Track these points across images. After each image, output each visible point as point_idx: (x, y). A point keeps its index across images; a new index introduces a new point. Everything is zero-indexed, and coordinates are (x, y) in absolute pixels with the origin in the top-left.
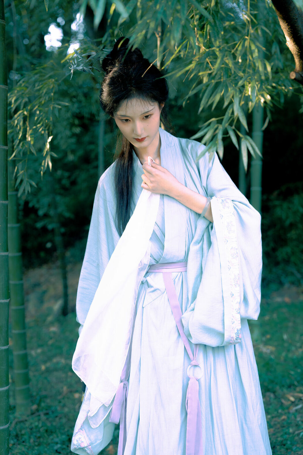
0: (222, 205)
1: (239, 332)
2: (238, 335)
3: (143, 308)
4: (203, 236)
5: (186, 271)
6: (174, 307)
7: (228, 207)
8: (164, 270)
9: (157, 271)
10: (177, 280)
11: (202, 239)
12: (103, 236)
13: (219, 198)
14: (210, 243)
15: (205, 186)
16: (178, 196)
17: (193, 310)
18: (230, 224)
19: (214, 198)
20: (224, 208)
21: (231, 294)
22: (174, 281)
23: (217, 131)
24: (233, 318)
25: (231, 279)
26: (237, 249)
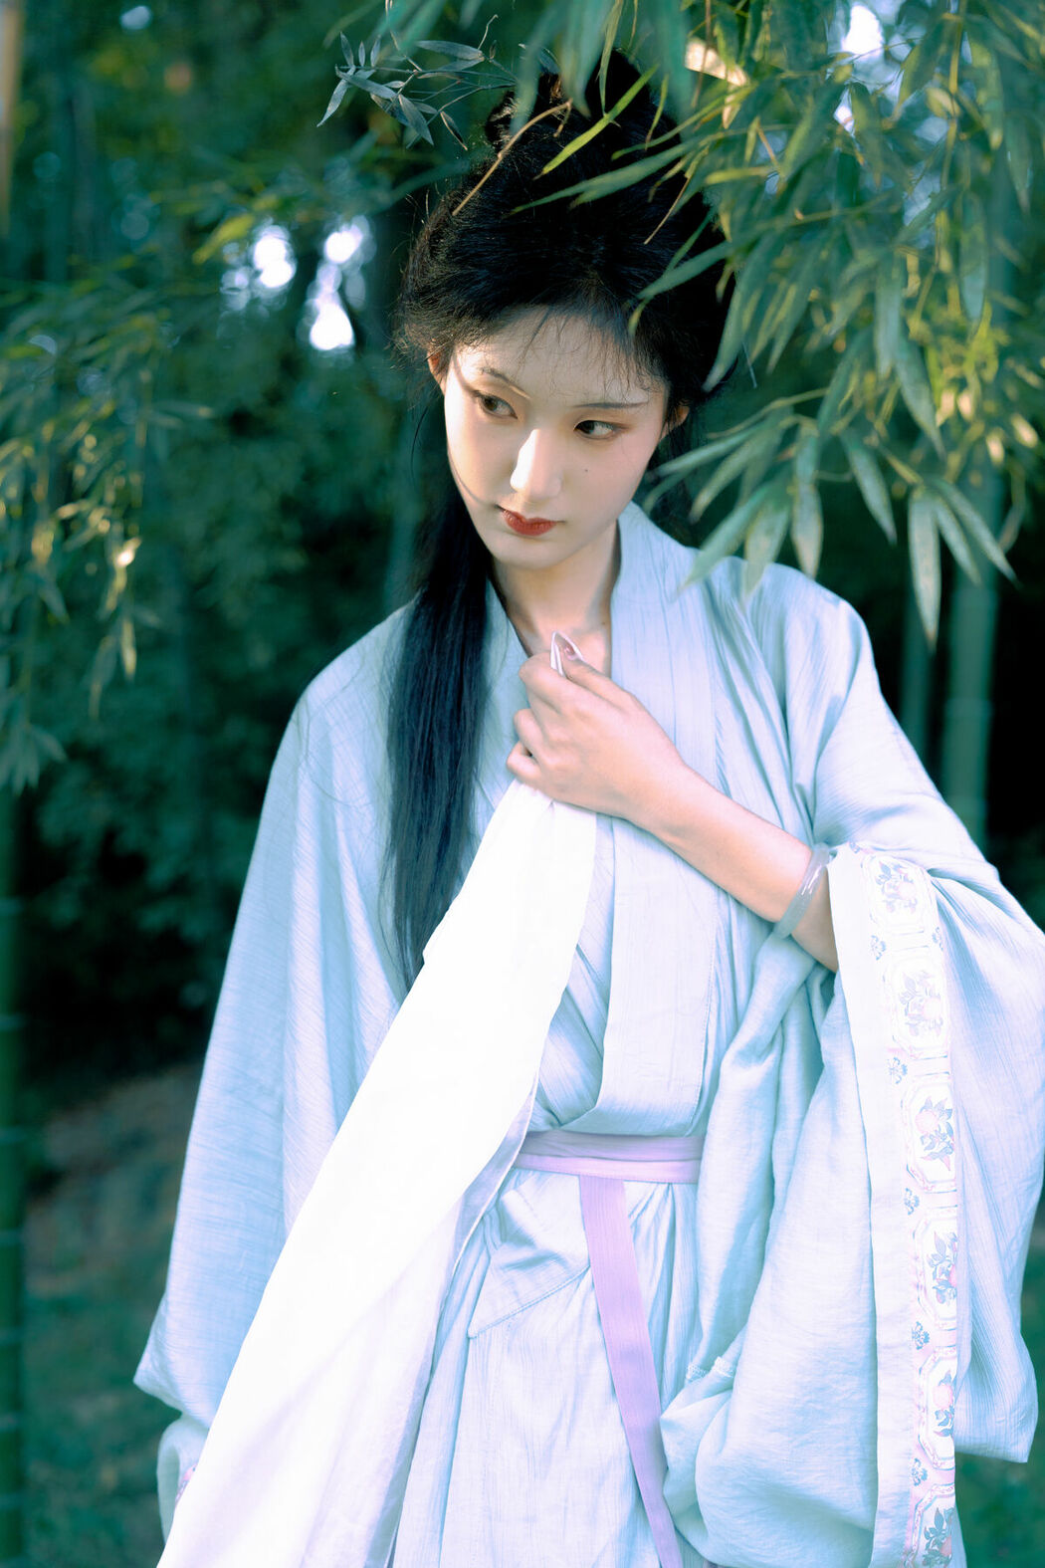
0: (883, 890)
1: (945, 1525)
2: (936, 1543)
3: (469, 1339)
4: (782, 1023)
5: (694, 1182)
6: (621, 1357)
7: (912, 906)
8: (592, 1167)
9: (549, 1162)
10: (647, 1218)
11: (777, 1039)
12: (307, 971)
13: (868, 857)
14: (815, 1066)
15: (808, 788)
16: (677, 831)
17: (727, 1387)
18: (918, 988)
19: (842, 849)
20: (890, 906)
21: (916, 1335)
22: (636, 1226)
23: (792, 451)
24: (918, 1454)
25: (916, 1258)
26: (950, 1112)
